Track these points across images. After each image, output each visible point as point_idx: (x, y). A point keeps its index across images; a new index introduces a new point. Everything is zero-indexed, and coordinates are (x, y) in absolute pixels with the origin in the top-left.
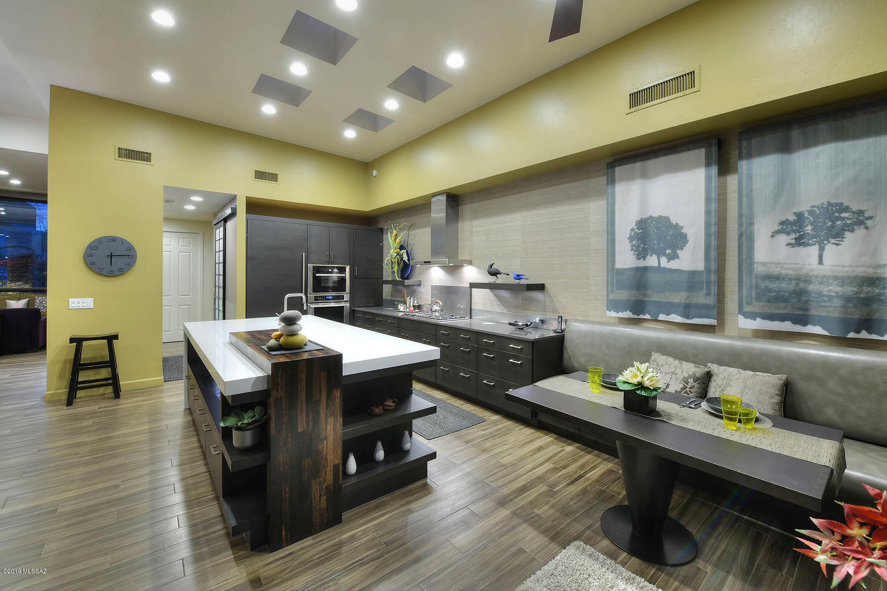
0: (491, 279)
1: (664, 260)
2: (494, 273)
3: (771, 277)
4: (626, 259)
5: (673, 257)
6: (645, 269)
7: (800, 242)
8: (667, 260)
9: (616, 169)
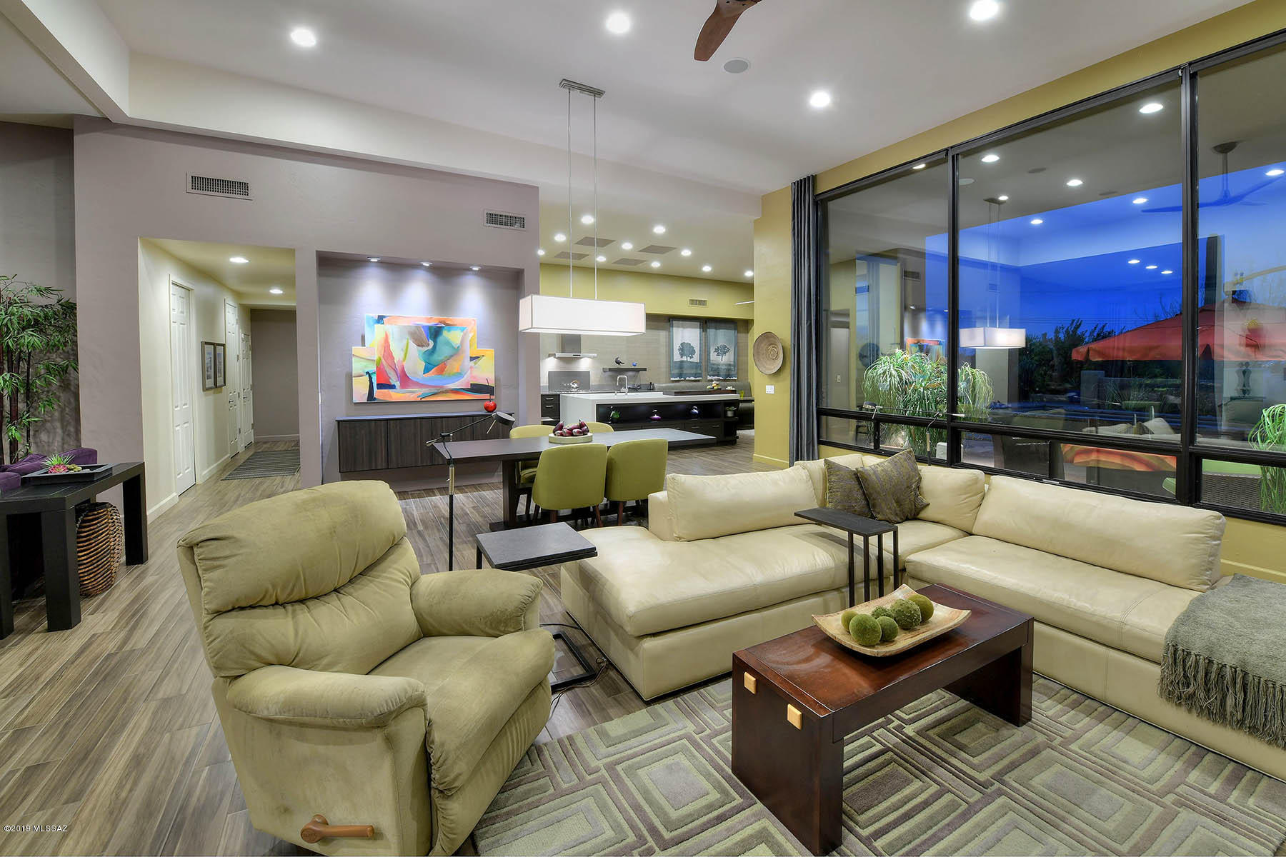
0: (617, 366)
1: (689, 358)
2: (618, 363)
3: (714, 364)
4: (677, 357)
5: (692, 357)
6: (682, 361)
7: (718, 355)
9: (674, 322)
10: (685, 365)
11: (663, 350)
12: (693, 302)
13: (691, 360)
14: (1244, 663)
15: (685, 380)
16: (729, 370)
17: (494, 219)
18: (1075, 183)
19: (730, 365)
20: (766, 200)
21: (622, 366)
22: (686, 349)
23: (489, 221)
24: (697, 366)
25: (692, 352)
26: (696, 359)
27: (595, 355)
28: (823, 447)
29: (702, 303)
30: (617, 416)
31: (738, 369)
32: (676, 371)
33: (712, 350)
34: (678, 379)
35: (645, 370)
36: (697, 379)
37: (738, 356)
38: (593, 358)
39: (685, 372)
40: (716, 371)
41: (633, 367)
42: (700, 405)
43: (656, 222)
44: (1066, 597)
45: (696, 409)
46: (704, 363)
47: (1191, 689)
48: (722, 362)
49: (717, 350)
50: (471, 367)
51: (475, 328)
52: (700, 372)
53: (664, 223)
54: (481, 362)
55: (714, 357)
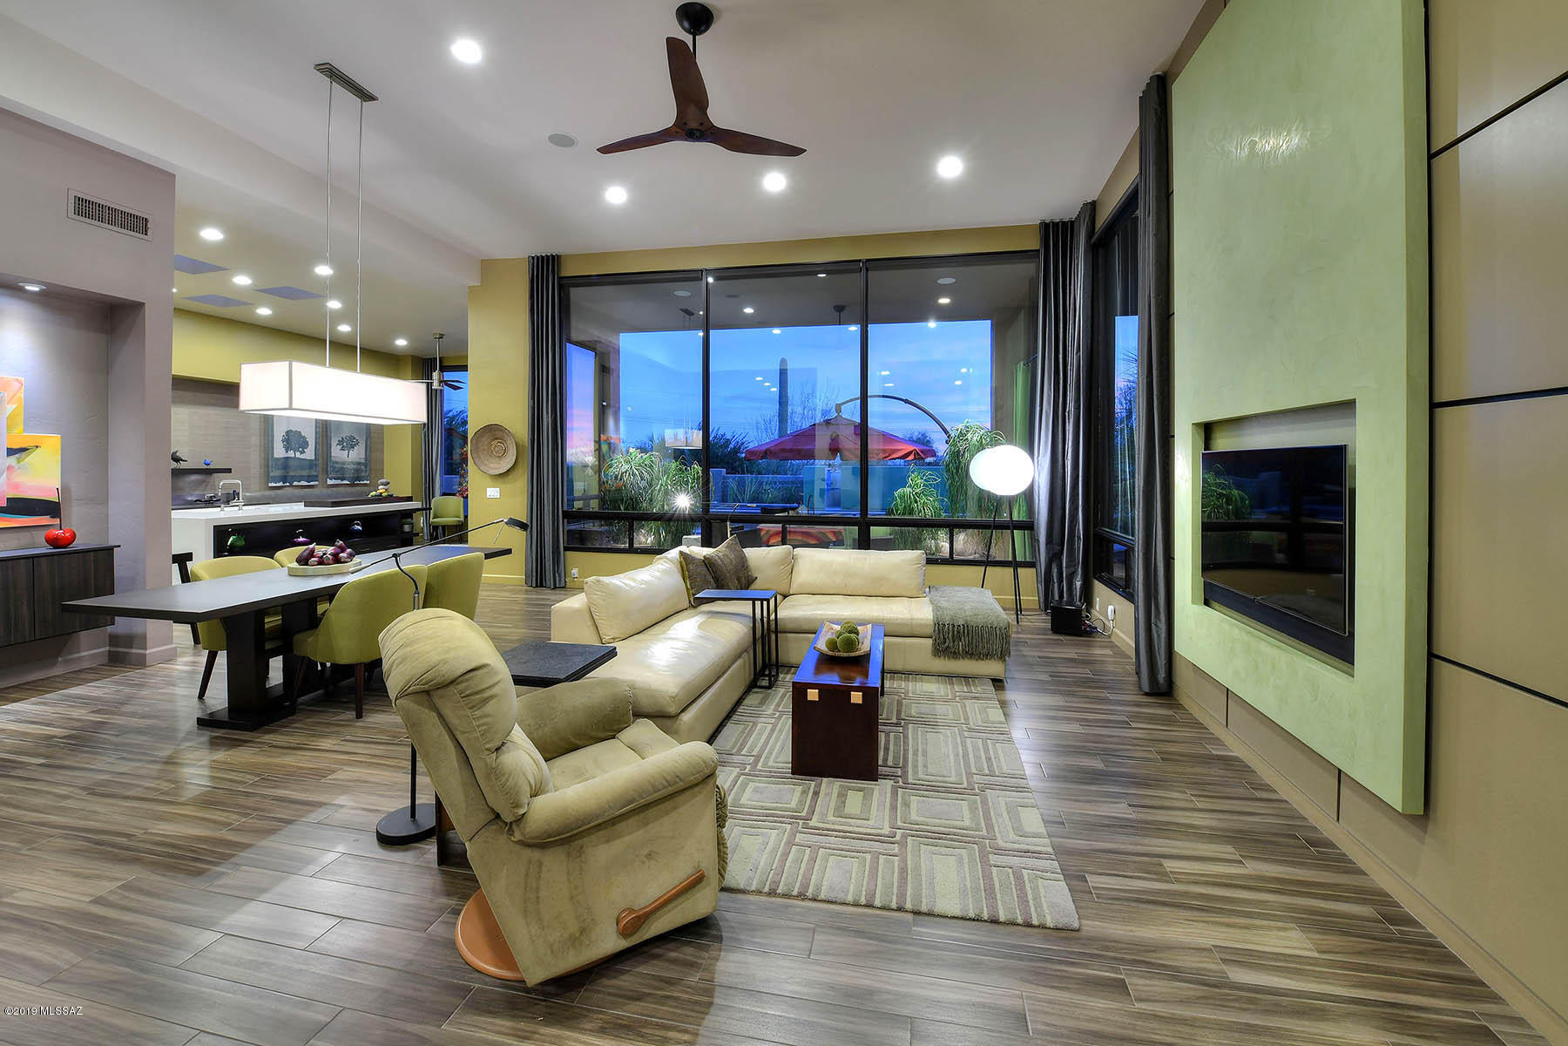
1: (298, 454)
2: (177, 459)
3: (337, 463)
4: (279, 452)
5: (301, 452)
6: (288, 458)
10: (291, 463)
11: (255, 439)
13: (302, 456)
14: (966, 621)
15: (291, 486)
16: (357, 470)
17: (86, 209)
18: (749, 310)
19: (359, 464)
20: (489, 268)
21: (183, 465)
22: (293, 440)
23: (78, 212)
24: (311, 464)
25: (304, 445)
26: (309, 454)
28: (568, 553)
30: (241, 543)
31: (370, 470)
32: (277, 473)
33: (334, 442)
34: (281, 484)
35: (227, 471)
36: (312, 483)
37: (371, 452)
39: (292, 474)
40: (340, 473)
41: (206, 467)
42: (364, 518)
43: (321, 258)
44: (881, 614)
45: (358, 524)
46: (320, 461)
47: (946, 644)
48: (350, 460)
49: (340, 442)
50: (10, 468)
51: (21, 394)
52: (315, 474)
53: (331, 261)
54: (31, 459)
55: (337, 453)
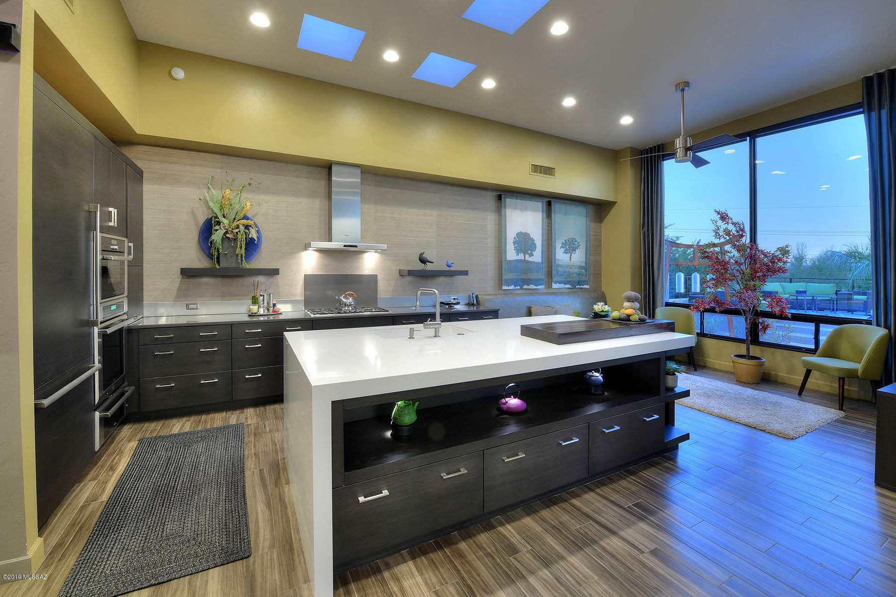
0: (420, 266)
1: (527, 256)
2: (423, 261)
3: (560, 266)
4: (510, 254)
5: (531, 255)
7: (565, 252)
8: (528, 256)
9: (507, 199)
10: (523, 266)
11: (491, 242)
12: (537, 169)
13: (530, 259)
16: (579, 274)
19: (581, 267)
21: (429, 267)
22: (524, 242)
24: (538, 267)
25: (532, 247)
27: (385, 246)
29: (548, 171)
33: (558, 244)
34: (512, 287)
35: (465, 273)
38: (383, 252)
41: (448, 269)
46: (547, 264)
48: (571, 262)
49: (563, 245)
52: (542, 277)
55: (561, 256)
